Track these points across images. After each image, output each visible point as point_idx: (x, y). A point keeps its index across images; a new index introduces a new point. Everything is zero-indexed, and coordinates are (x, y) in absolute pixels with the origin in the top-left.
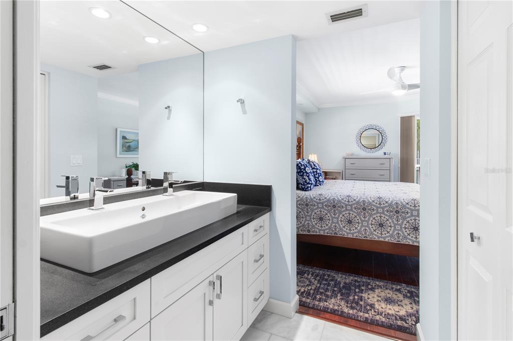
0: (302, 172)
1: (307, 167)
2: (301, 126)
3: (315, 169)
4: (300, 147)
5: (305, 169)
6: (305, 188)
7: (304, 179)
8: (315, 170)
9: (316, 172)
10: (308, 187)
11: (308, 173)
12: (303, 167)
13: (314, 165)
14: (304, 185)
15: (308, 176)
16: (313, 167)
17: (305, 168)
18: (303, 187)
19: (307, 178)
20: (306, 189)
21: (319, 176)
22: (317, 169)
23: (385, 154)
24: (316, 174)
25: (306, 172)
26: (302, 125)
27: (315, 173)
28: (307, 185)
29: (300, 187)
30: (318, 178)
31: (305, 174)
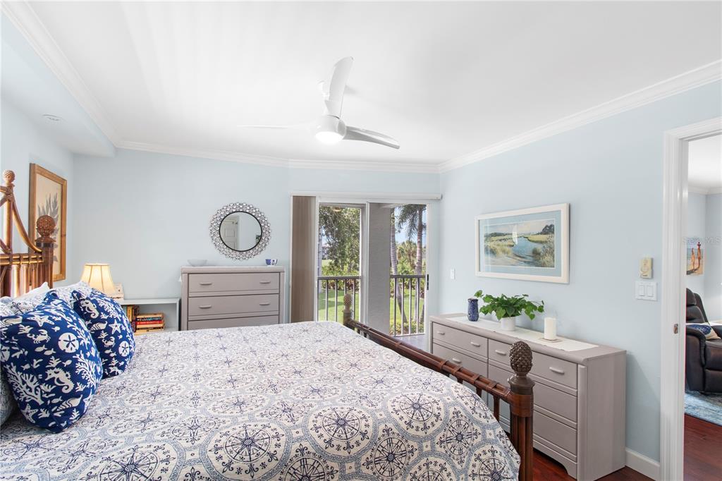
0: (41, 355)
1: (64, 328)
2: (59, 186)
3: (103, 321)
4: (49, 245)
5: (53, 343)
6: (51, 418)
7: (51, 382)
8: (103, 326)
9: (108, 330)
10: (68, 412)
11: (69, 356)
12: (44, 336)
13: (100, 309)
14: (47, 407)
15: (71, 369)
16: (95, 314)
17: (55, 338)
18: (44, 414)
19: (63, 376)
20: (59, 420)
21: (118, 342)
22: (111, 321)
23: (268, 262)
24: (108, 339)
25: (61, 355)
26: (62, 182)
27: (104, 335)
28: (65, 405)
29: (29, 417)
30: (115, 349)
31: (55, 362)
